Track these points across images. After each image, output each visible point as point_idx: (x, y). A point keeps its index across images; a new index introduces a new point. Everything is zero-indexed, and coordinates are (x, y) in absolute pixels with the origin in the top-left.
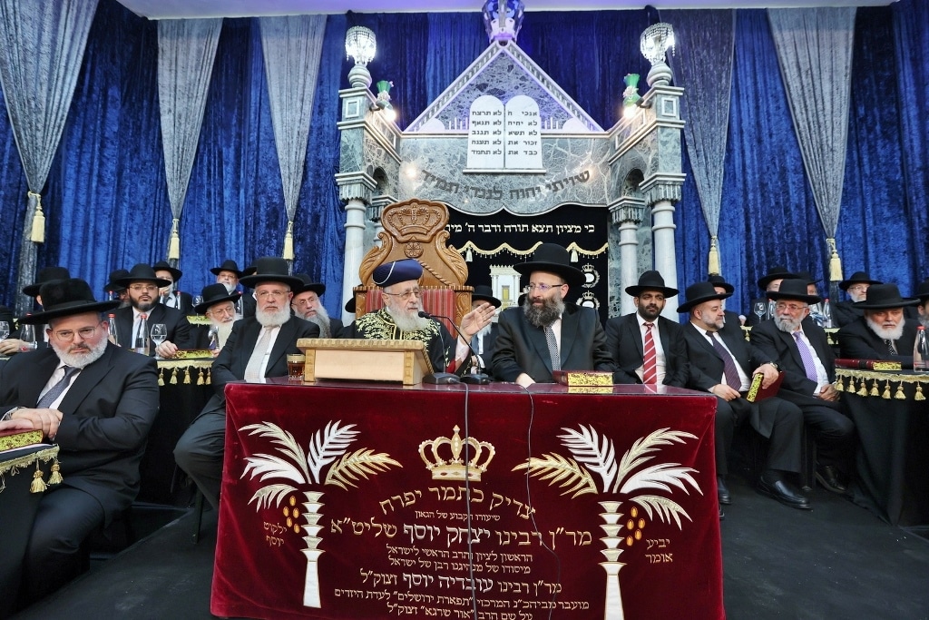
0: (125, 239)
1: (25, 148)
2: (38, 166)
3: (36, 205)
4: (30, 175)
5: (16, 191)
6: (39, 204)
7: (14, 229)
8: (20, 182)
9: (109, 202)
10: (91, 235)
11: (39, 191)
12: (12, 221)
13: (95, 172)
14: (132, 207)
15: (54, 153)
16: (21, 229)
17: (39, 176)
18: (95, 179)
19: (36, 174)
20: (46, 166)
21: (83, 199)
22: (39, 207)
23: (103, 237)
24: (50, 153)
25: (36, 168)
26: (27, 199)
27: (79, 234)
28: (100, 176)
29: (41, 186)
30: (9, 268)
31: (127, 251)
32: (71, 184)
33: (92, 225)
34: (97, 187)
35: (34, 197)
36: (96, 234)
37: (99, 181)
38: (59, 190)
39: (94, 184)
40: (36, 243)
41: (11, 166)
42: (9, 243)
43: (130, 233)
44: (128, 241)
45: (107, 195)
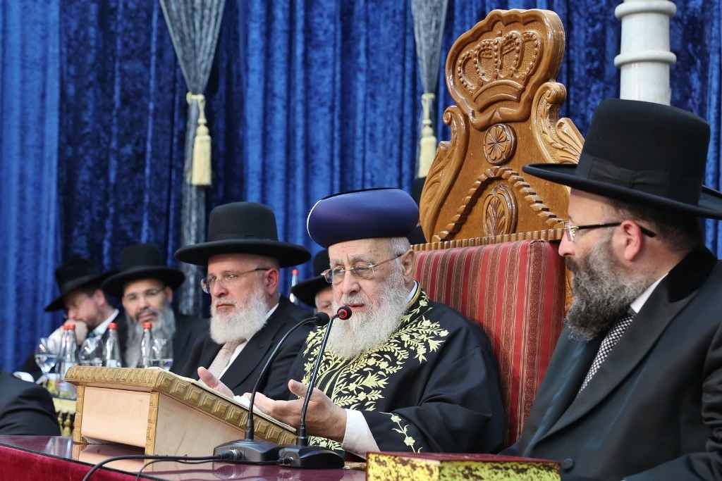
0: (364, 151)
1: (175, 15)
2: (198, 43)
3: (198, 117)
4: (187, 62)
5: (169, 97)
6: (202, 114)
7: (171, 167)
8: (175, 80)
9: (328, 80)
10: (299, 155)
11: (201, 88)
12: (167, 153)
13: (300, 24)
14: (372, 79)
15: (221, 10)
16: (179, 165)
17: (199, 60)
18: (299, 37)
19: (196, 57)
20: (210, 39)
21: (279, 86)
22: (202, 120)
23: (322, 156)
24: (214, 12)
25: (194, 47)
26: (185, 107)
27: (278, 155)
28: (308, 30)
29: (204, 79)
30: (167, 238)
31: (368, 176)
32: (256, 62)
33: (300, 133)
34: (305, 54)
35: (196, 100)
36: (309, 150)
37: (308, 41)
38: (239, 77)
39: (299, 50)
40: (200, 188)
41: (160, 54)
42: (165, 194)
43: (372, 136)
44: (369, 154)
45: (324, 64)
